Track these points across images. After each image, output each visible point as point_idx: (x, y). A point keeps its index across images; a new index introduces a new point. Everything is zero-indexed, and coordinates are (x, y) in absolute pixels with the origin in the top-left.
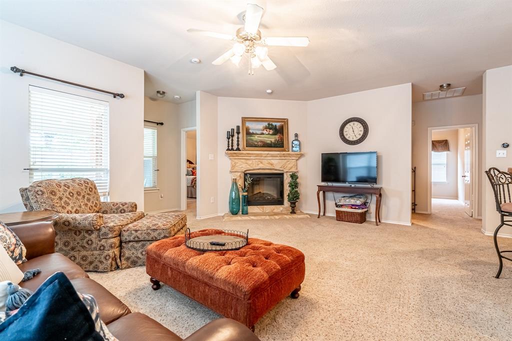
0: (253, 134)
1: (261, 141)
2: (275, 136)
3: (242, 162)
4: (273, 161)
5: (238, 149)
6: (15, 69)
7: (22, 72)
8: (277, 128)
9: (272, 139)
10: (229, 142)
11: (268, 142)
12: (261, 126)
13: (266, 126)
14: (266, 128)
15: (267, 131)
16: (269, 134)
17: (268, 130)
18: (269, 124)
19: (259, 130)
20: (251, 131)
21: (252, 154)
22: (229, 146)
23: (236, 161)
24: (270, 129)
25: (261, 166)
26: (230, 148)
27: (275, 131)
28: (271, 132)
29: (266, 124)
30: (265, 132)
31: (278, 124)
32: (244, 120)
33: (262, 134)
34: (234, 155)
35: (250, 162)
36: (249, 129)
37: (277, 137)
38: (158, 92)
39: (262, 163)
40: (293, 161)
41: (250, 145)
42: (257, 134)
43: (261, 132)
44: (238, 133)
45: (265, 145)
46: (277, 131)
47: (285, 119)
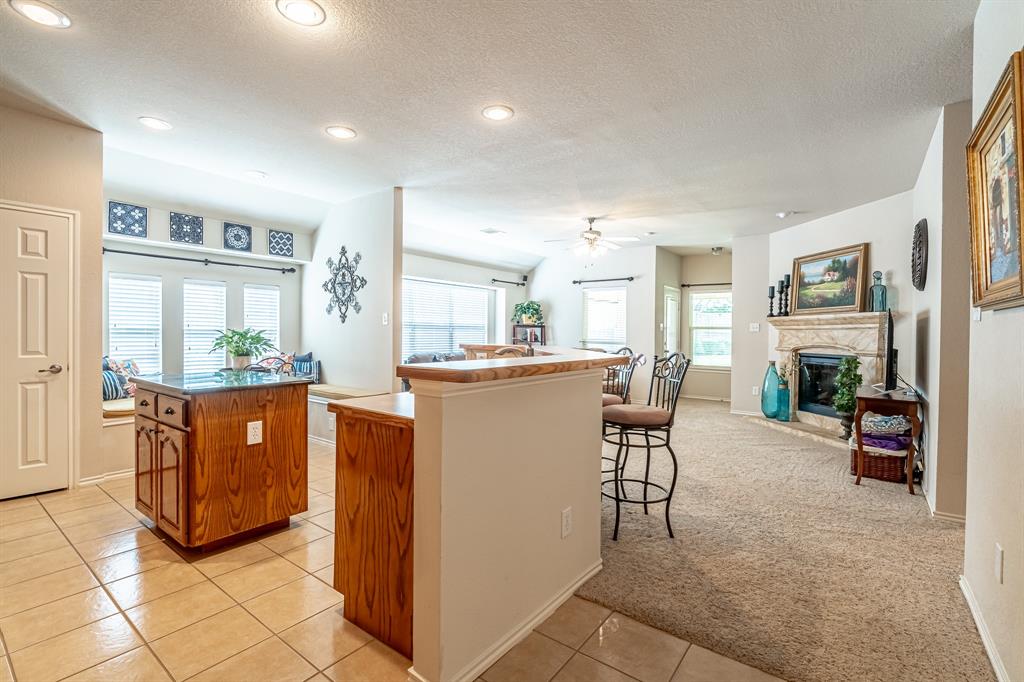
0: (809, 284)
1: (819, 296)
2: (842, 283)
3: (792, 334)
4: (835, 333)
5: (786, 314)
6: (575, 282)
7: (579, 282)
8: (847, 266)
9: (838, 289)
10: (772, 303)
11: (830, 296)
12: (820, 268)
13: (829, 266)
14: (829, 270)
15: (829, 275)
16: (832, 281)
17: (831, 273)
18: (834, 262)
19: (818, 276)
20: (806, 280)
21: (800, 320)
22: (772, 310)
23: (785, 333)
24: (835, 271)
25: (817, 341)
26: (776, 311)
27: (843, 273)
28: (837, 275)
29: (828, 263)
30: (827, 278)
31: (848, 258)
32: (797, 263)
33: (822, 282)
35: (801, 334)
36: (804, 277)
37: (845, 284)
38: (714, 249)
39: (818, 335)
40: (872, 332)
41: (803, 305)
42: (814, 284)
43: (820, 278)
44: (787, 287)
45: (825, 303)
46: (845, 271)
47: (859, 246)
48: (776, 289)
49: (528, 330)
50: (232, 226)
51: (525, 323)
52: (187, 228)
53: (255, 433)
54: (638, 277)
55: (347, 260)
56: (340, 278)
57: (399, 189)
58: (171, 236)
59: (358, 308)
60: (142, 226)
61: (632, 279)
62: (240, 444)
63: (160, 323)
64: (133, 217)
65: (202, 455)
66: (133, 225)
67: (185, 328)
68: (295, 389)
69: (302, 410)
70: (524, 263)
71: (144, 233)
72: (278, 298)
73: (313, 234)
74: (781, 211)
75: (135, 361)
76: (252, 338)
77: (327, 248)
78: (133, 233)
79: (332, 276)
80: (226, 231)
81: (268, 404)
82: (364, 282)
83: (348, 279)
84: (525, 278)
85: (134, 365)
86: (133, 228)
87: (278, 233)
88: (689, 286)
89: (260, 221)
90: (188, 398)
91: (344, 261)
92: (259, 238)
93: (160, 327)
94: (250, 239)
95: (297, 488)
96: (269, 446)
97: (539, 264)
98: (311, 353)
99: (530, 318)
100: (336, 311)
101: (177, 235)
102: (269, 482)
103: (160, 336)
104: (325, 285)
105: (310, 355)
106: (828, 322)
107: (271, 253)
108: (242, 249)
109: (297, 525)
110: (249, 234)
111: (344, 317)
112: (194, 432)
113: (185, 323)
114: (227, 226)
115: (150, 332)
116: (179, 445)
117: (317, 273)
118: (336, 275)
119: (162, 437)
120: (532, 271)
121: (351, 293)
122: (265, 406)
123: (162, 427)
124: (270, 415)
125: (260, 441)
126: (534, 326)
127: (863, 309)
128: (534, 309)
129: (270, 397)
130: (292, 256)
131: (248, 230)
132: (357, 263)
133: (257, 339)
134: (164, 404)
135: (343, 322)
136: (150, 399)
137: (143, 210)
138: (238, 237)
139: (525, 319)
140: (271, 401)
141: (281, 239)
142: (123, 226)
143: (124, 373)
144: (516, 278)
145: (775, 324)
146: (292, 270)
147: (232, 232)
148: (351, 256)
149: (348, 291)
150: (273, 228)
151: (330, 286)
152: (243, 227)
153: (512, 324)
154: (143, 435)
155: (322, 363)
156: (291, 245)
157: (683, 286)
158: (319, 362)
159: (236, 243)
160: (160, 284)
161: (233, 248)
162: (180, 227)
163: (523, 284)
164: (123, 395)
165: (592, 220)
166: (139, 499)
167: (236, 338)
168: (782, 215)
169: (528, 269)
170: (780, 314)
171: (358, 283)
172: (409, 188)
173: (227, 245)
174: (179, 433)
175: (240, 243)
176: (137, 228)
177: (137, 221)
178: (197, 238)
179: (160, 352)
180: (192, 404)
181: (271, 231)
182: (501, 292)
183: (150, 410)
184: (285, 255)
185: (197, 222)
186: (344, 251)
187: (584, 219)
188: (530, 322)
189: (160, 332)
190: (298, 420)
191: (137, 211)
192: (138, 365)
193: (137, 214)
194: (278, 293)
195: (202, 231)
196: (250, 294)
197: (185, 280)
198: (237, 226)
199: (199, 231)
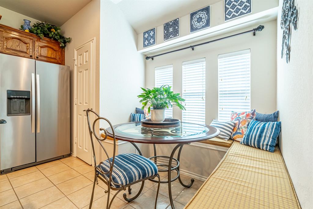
50: (195, 13)
52: (171, 30)
58: (164, 38)
60: (154, 39)
64: (150, 36)
66: (151, 39)
71: (154, 42)
78: (151, 44)
80: (191, 19)
86: (151, 41)
92: (216, 11)
94: (209, 16)
98: (278, 111)
101: (167, 36)
107: (226, 19)
108: (203, 27)
110: (208, 12)
114: (192, 15)
130: (250, 12)
131: (207, 9)
137: (154, 30)
138: (200, 20)
141: (237, 1)
142: (148, 42)
146: (261, 28)
147: (196, 18)
152: (202, 10)
159: (199, 24)
160: (172, 69)
161: (197, 29)
162: (168, 31)
173: (193, 30)
175: (201, 23)
178: (176, 33)
184: (241, 14)
185: (176, 23)
191: (152, 32)
195: (178, 28)
196: (223, 63)
197: (183, 63)
198: (199, 11)
199: (177, 27)
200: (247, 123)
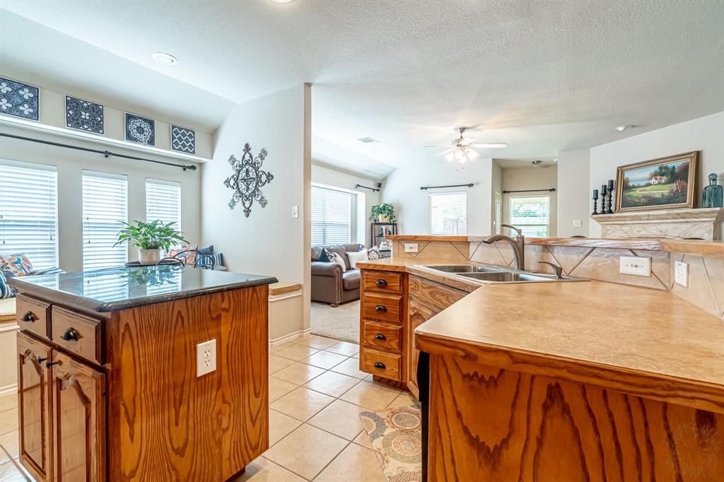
0: (634, 187)
1: (645, 197)
2: (671, 185)
3: (616, 228)
4: (664, 226)
5: (610, 212)
6: (422, 188)
7: (426, 188)
8: (676, 171)
9: (666, 190)
10: (596, 203)
11: (657, 196)
12: (646, 173)
13: (656, 172)
14: (655, 175)
15: (656, 179)
16: (659, 183)
17: (658, 177)
18: (661, 168)
19: (643, 180)
20: (631, 184)
21: (627, 217)
22: (595, 209)
23: (608, 227)
24: (662, 175)
25: (643, 233)
26: (599, 210)
27: (671, 177)
28: (664, 179)
29: (655, 169)
30: (653, 181)
31: (678, 164)
32: (621, 171)
33: (649, 185)
34: (602, 220)
35: (626, 228)
36: (628, 182)
37: (674, 186)
38: (533, 162)
39: (644, 229)
40: (705, 224)
41: (627, 204)
42: (639, 187)
43: (646, 182)
44: (611, 190)
45: (651, 202)
46: (676, 176)
47: (692, 153)
48: (600, 192)
49: (384, 227)
50: (135, 118)
51: (380, 221)
52: (85, 115)
53: (207, 358)
54: (477, 184)
55: (251, 156)
56: (243, 174)
57: (308, 85)
58: (68, 122)
59: (263, 203)
60: (33, 108)
61: (471, 185)
62: (187, 377)
63: (56, 215)
64: (21, 97)
65: (130, 407)
66: (22, 105)
67: (84, 221)
68: (254, 291)
69: (262, 317)
70: (378, 172)
71: (35, 116)
72: (179, 193)
73: (213, 134)
74: (620, 126)
75: (27, 256)
76: (160, 230)
77: (229, 146)
78: (21, 114)
79: (235, 173)
80: (128, 122)
81: (223, 314)
82: (270, 177)
83: (252, 174)
84: (380, 185)
85: (26, 260)
86: (21, 108)
87: (180, 129)
88: (508, 192)
89: (164, 115)
90: (108, 315)
91: (247, 157)
92: (162, 132)
93: (56, 220)
94: (153, 133)
95: (258, 422)
96: (225, 372)
97: (390, 174)
98: (212, 246)
99: (386, 217)
100: (239, 206)
101: (74, 122)
102: (224, 425)
103: (56, 229)
104: (227, 182)
105: (212, 248)
106: (658, 217)
107: (173, 148)
108: (145, 143)
109: (257, 470)
110: (152, 128)
111: (247, 212)
112: (117, 372)
113: (84, 216)
114: (129, 117)
115: (45, 225)
116: (91, 393)
117: (218, 170)
118: (239, 172)
119: (58, 372)
120: (385, 179)
121: (256, 188)
122: (219, 317)
123: (59, 356)
124: (225, 328)
125: (215, 369)
126: (387, 224)
127: (696, 206)
128: (388, 210)
129: (225, 305)
130: (194, 152)
131: (151, 123)
132: (262, 158)
133: (167, 232)
134: (62, 322)
135: (247, 216)
136: (40, 312)
137: (34, 90)
138: (140, 130)
139: (381, 218)
140: (226, 310)
141: (183, 135)
142: (10, 105)
143: (12, 269)
144: (372, 185)
145: (599, 220)
146: (193, 168)
147: (134, 125)
148: (255, 153)
149: (252, 187)
150: (176, 124)
151: (232, 182)
152: (145, 120)
153: (370, 223)
154: (28, 362)
155: (224, 255)
156: (193, 142)
157: (505, 192)
158: (221, 255)
159: (138, 135)
160: (55, 175)
161: (135, 140)
162: (77, 113)
163: (378, 190)
164: (10, 293)
165: (462, 130)
166: (23, 452)
167: (143, 230)
168: (621, 129)
169: (382, 178)
170: (603, 212)
171: (264, 178)
172: (319, 85)
173: (129, 137)
174: (88, 371)
175: (143, 136)
176: (26, 109)
177: (26, 101)
178: (97, 127)
179: (57, 246)
180: (114, 327)
181: (173, 127)
182: (362, 196)
183: (39, 328)
184: (187, 151)
185: (96, 110)
186: (247, 148)
187: (456, 129)
188: (386, 221)
189: (56, 224)
190: (258, 333)
191: (26, 90)
192: (30, 260)
193: (26, 94)
194: (179, 189)
195: (102, 120)
196: (151, 189)
197: (84, 171)
198: (140, 118)
199: (99, 119)
200: (194, 258)
